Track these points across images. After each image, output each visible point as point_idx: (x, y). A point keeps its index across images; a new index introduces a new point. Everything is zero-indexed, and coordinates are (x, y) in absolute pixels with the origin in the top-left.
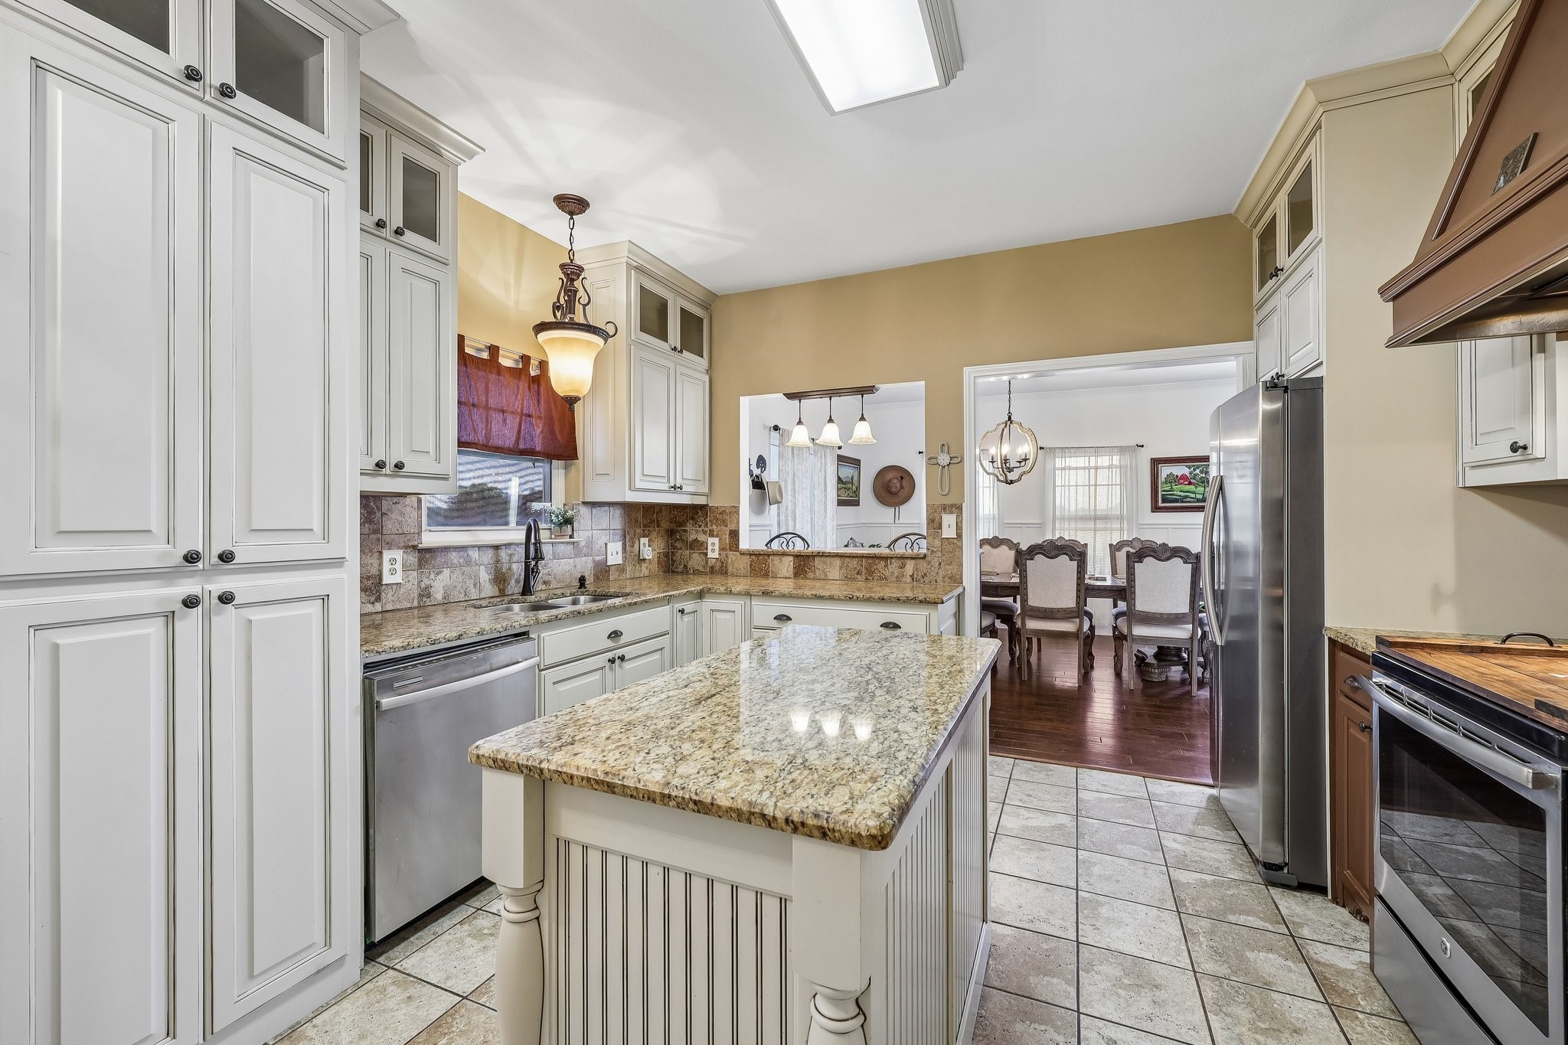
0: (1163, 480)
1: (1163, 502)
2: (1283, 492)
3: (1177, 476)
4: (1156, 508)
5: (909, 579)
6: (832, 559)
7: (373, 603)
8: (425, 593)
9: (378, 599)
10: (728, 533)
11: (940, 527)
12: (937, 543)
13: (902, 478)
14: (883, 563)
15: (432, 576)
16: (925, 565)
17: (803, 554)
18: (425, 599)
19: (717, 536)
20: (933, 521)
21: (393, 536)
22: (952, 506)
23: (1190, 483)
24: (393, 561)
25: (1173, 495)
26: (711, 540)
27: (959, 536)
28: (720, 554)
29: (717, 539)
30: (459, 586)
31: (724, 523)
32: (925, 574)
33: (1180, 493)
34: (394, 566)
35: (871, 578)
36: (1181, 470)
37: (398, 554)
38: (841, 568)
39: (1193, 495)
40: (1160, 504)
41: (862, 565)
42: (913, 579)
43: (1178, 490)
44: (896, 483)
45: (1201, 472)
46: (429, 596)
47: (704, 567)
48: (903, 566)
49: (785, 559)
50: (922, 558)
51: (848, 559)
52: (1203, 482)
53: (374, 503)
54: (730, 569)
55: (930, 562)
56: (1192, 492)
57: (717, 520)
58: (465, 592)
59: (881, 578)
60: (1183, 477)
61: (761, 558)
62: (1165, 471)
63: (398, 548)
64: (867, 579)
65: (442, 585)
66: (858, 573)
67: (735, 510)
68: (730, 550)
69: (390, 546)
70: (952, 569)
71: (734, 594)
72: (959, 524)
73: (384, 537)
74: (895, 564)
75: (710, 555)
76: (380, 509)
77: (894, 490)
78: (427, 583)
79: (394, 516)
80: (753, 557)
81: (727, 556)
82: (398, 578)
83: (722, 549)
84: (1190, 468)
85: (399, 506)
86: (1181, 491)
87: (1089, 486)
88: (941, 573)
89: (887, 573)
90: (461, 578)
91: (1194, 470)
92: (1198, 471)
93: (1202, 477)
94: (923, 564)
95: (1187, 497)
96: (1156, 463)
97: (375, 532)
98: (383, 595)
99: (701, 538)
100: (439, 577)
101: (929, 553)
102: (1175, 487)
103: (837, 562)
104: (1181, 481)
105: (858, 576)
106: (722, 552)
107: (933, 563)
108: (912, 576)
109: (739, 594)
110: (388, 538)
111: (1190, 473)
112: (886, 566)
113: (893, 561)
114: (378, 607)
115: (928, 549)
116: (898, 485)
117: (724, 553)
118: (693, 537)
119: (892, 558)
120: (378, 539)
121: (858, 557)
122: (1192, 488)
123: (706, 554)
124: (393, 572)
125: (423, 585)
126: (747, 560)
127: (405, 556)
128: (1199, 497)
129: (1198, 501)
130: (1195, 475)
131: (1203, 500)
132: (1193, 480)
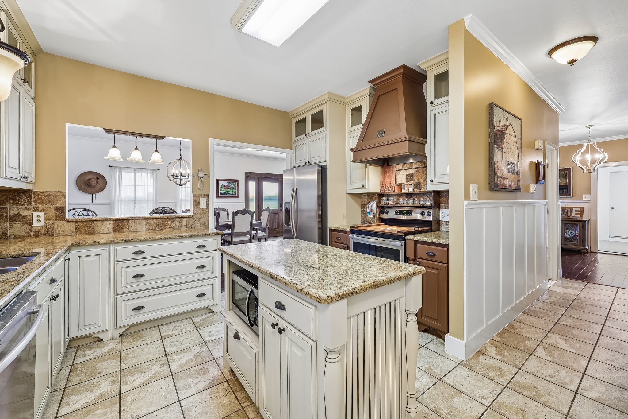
0: (220, 187)
1: (220, 195)
2: (321, 193)
3: (224, 186)
4: (218, 197)
5: (184, 227)
6: (140, 221)
10: (54, 209)
11: (199, 203)
12: (198, 210)
13: (97, 179)
14: (171, 221)
16: (192, 220)
17: (120, 219)
19: (42, 211)
20: (196, 201)
22: (204, 195)
23: (228, 188)
25: (223, 192)
26: (35, 214)
27: (208, 207)
28: (46, 223)
29: (43, 213)
31: (50, 202)
32: (192, 224)
33: (225, 192)
35: (164, 228)
36: (226, 184)
38: (146, 225)
39: (229, 193)
40: (220, 196)
41: (159, 223)
42: (186, 227)
43: (225, 191)
44: (94, 182)
45: (232, 185)
47: (28, 233)
48: (181, 221)
49: (106, 222)
50: (191, 217)
51: (150, 220)
52: (232, 188)
54: (56, 232)
55: (194, 219)
56: (229, 192)
57: (43, 201)
59: (170, 228)
60: (227, 186)
61: (85, 223)
62: (221, 184)
64: (162, 229)
66: (157, 227)
67: (63, 194)
68: (56, 219)
70: (204, 221)
71: (102, 244)
72: (207, 202)
74: (177, 221)
75: (35, 223)
77: (93, 185)
80: (79, 223)
81: (53, 224)
83: (47, 219)
84: (228, 183)
88: (200, 223)
89: (173, 225)
91: (230, 184)
92: (231, 184)
93: (232, 187)
94: (191, 220)
95: (228, 193)
96: (218, 180)
99: (24, 212)
101: (194, 215)
102: (224, 190)
103: (144, 222)
104: (226, 188)
105: (157, 228)
106: (47, 222)
107: (196, 219)
108: (186, 226)
109: (106, 243)
112: (173, 222)
113: (176, 219)
115: (193, 213)
116: (96, 182)
117: (49, 223)
118: (14, 212)
119: (175, 218)
121: (156, 219)
122: (229, 190)
123: (30, 224)
126: (73, 225)
128: (231, 193)
129: (231, 194)
130: (230, 186)
131: (232, 194)
132: (229, 188)
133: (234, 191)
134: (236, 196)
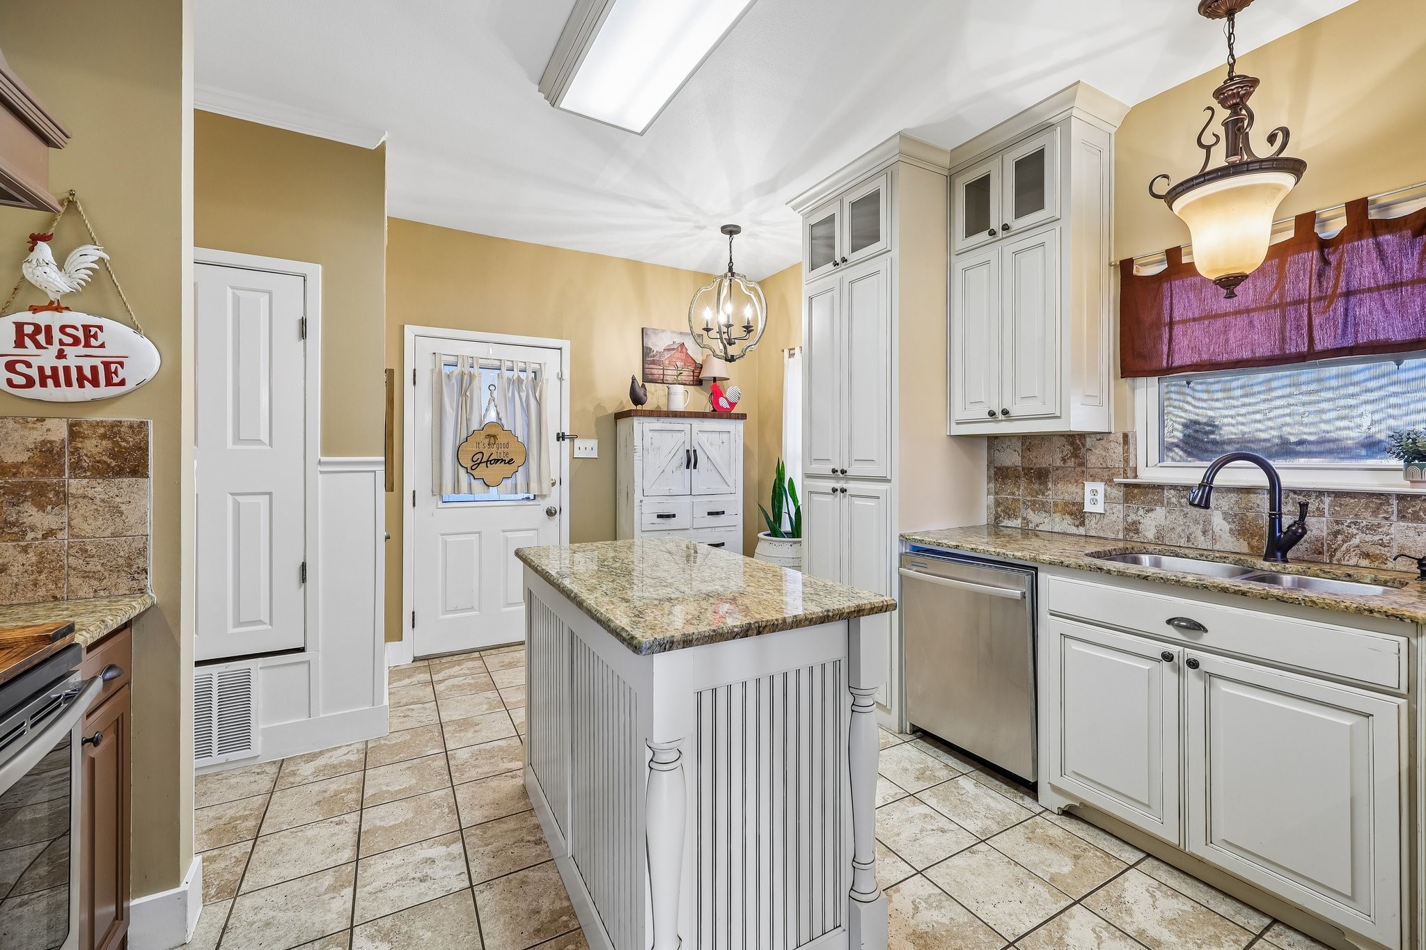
7: (1077, 526)
8: (1133, 528)
9: (1082, 524)
15: (1141, 512)
18: (1131, 534)
21: (1096, 470)
24: (1094, 492)
30: (1179, 529)
34: (1095, 497)
37: (1100, 487)
46: (1137, 531)
53: (1080, 440)
58: (1188, 538)
63: (1102, 481)
65: (1154, 523)
69: (1094, 478)
73: (1089, 470)
76: (1084, 445)
78: (1136, 518)
79: (1097, 451)
82: (1099, 508)
85: (1101, 442)
90: (1181, 520)
97: (1082, 464)
98: (1087, 522)
100: (1150, 514)
110: (1092, 472)
114: (1082, 531)
120: (1083, 472)
124: (1094, 502)
125: (1129, 520)
127: (1109, 489)
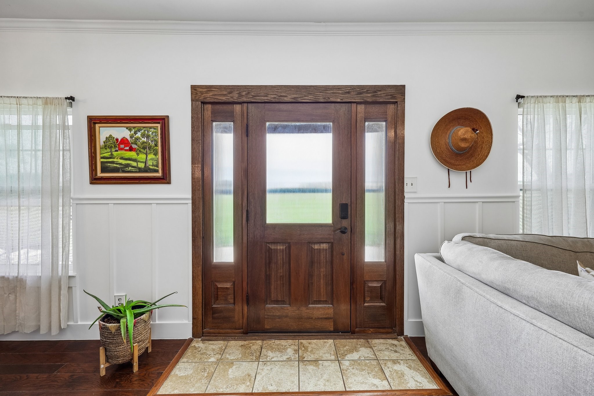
0: (102, 143)
1: (103, 171)
3: (117, 140)
4: (95, 180)
23: (131, 149)
25: (113, 162)
33: (120, 161)
36: (121, 133)
39: (134, 164)
40: (100, 174)
43: (118, 157)
45: (143, 135)
52: (144, 148)
56: (135, 160)
60: (124, 141)
62: (104, 132)
84: (130, 130)
86: (122, 158)
87: (36, 150)
91: (135, 133)
92: (139, 135)
93: (144, 142)
95: (128, 165)
96: (93, 122)
102: (115, 154)
104: (122, 146)
111: (131, 137)
122: (132, 154)
128: (142, 165)
129: (140, 170)
130: (137, 139)
131: (146, 170)
132: (134, 146)
133: (151, 156)
134: (159, 174)
